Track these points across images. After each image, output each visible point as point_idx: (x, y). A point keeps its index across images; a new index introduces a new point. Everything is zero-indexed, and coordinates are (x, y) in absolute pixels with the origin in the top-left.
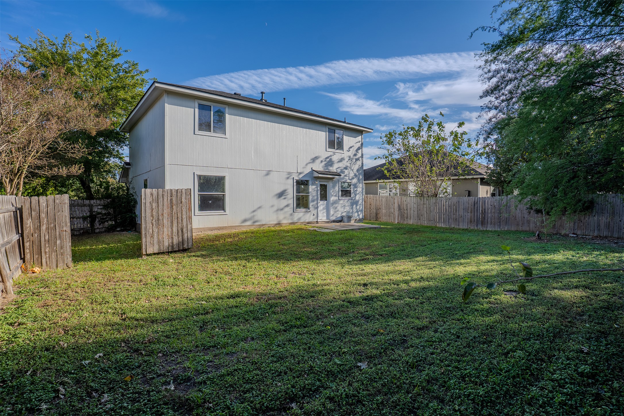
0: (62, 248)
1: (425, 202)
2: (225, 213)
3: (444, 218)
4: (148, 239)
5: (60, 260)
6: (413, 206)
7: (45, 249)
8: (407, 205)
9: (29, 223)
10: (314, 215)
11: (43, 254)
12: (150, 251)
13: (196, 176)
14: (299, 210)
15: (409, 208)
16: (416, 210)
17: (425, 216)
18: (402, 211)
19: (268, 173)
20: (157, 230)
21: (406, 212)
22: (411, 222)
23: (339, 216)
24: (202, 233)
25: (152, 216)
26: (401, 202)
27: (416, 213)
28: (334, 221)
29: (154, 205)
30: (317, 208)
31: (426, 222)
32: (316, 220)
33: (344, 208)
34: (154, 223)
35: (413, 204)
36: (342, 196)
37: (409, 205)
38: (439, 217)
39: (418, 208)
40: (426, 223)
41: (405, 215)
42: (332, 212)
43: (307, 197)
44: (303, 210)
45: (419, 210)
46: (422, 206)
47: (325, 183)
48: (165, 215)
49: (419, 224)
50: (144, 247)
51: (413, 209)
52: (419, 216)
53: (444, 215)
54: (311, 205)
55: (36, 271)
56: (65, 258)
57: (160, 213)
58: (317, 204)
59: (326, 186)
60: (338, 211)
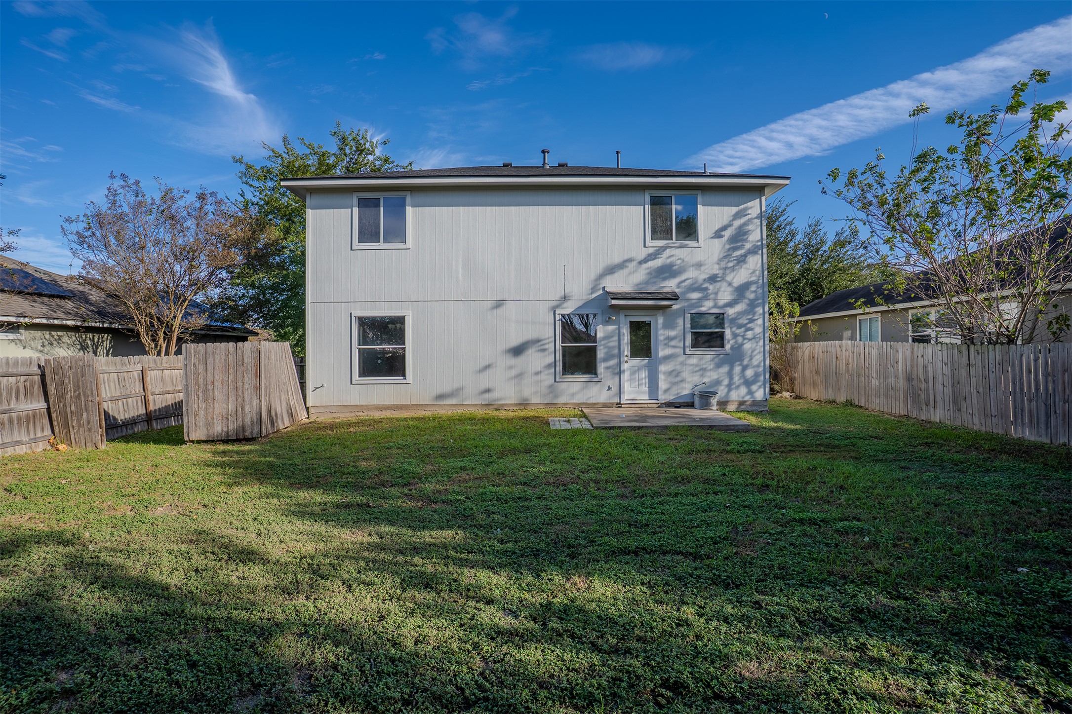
0: (89, 423)
1: (972, 361)
2: (404, 382)
3: (1030, 411)
4: (192, 419)
5: (88, 439)
6: (939, 372)
7: (72, 423)
8: (925, 367)
9: (52, 389)
10: (609, 389)
11: (71, 429)
12: (194, 436)
13: (353, 319)
14: (570, 378)
15: (930, 375)
16: (948, 382)
17: (975, 401)
18: (914, 382)
19: (499, 304)
20: (204, 406)
21: (923, 386)
22: (936, 416)
23: (686, 392)
24: (366, 413)
25: (197, 383)
26: (912, 360)
27: (948, 390)
28: (669, 404)
29: (201, 368)
30: (620, 373)
31: (976, 420)
32: (616, 400)
33: (702, 376)
34: (201, 395)
35: (939, 364)
36: (695, 345)
37: (930, 369)
38: (1015, 408)
39: (953, 376)
40: (976, 424)
41: (923, 396)
42: (663, 385)
43: (593, 350)
44: (585, 377)
45: (956, 383)
46: (964, 372)
47: (646, 319)
48: (216, 383)
49: (958, 423)
50: (185, 430)
51: (940, 378)
52: (957, 401)
53: (1030, 401)
54: (601, 368)
55: (60, 448)
56: (93, 436)
57: (209, 380)
58: (620, 364)
59: (649, 324)
60: (682, 381)
